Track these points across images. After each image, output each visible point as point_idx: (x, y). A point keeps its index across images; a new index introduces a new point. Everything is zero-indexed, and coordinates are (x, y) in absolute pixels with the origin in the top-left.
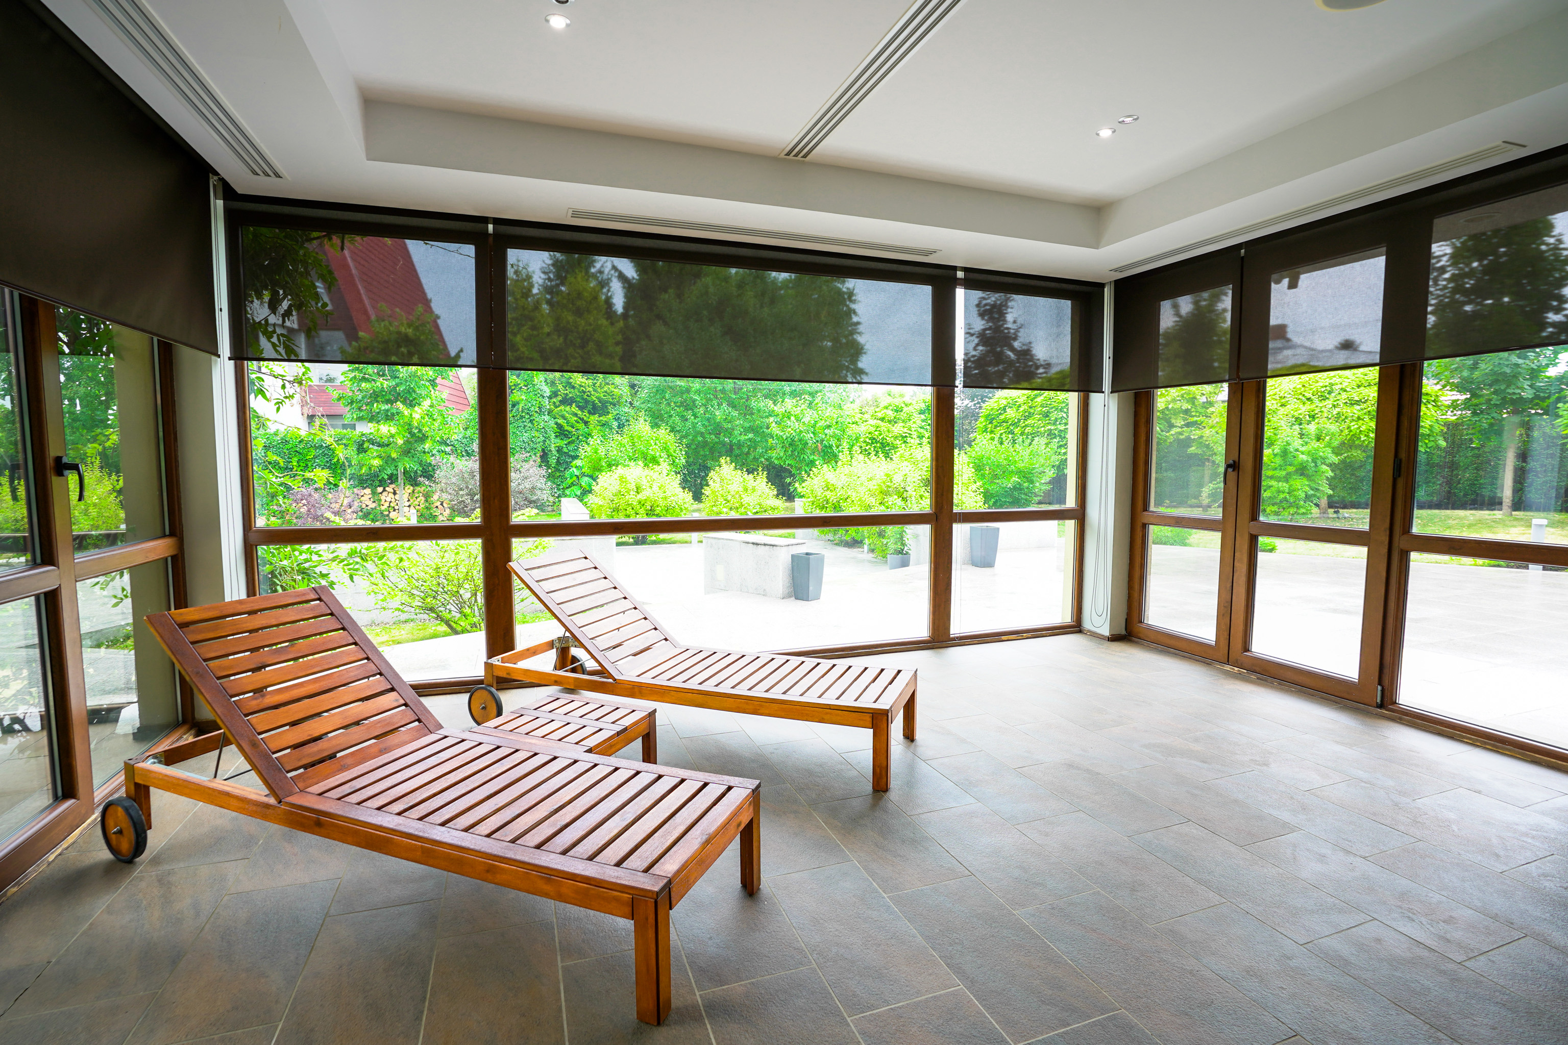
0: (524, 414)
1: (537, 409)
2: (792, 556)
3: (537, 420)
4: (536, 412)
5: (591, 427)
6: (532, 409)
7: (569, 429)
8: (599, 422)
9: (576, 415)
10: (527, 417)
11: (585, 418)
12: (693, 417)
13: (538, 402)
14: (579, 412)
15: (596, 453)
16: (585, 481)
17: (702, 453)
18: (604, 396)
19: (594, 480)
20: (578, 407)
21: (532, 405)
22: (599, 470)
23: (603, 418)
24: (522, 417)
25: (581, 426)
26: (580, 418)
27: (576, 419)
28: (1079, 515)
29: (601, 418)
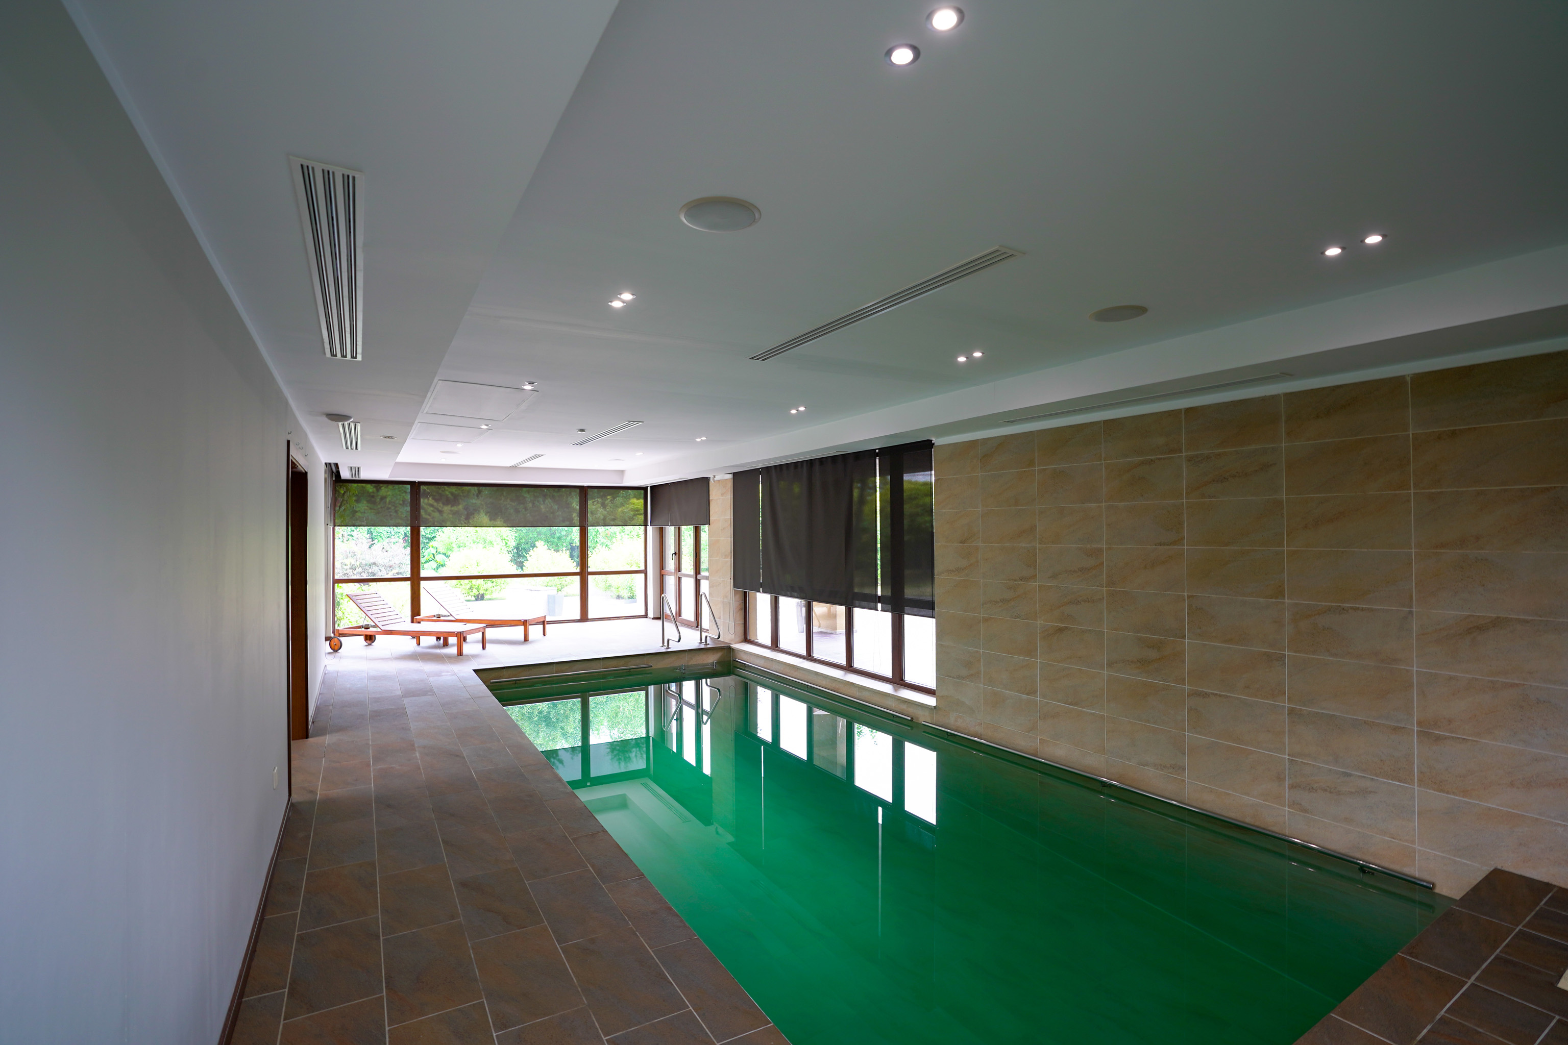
0: (390, 506)
1: (401, 502)
2: (548, 596)
3: (401, 510)
4: (400, 504)
5: (445, 515)
6: (397, 502)
7: (428, 517)
8: (451, 511)
9: (432, 506)
10: (393, 508)
11: (440, 508)
12: (524, 510)
13: (402, 497)
14: (435, 504)
15: (449, 538)
16: (440, 558)
17: (531, 536)
18: (456, 491)
19: (448, 557)
20: (434, 499)
21: (397, 499)
22: (450, 549)
23: (455, 508)
24: (389, 508)
25: (436, 514)
26: (436, 508)
27: (432, 509)
28: (645, 572)
29: (453, 508)
